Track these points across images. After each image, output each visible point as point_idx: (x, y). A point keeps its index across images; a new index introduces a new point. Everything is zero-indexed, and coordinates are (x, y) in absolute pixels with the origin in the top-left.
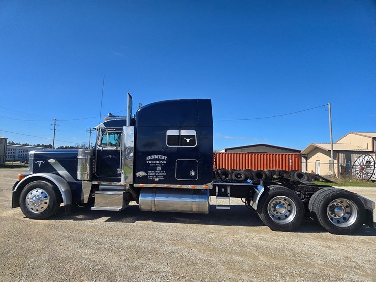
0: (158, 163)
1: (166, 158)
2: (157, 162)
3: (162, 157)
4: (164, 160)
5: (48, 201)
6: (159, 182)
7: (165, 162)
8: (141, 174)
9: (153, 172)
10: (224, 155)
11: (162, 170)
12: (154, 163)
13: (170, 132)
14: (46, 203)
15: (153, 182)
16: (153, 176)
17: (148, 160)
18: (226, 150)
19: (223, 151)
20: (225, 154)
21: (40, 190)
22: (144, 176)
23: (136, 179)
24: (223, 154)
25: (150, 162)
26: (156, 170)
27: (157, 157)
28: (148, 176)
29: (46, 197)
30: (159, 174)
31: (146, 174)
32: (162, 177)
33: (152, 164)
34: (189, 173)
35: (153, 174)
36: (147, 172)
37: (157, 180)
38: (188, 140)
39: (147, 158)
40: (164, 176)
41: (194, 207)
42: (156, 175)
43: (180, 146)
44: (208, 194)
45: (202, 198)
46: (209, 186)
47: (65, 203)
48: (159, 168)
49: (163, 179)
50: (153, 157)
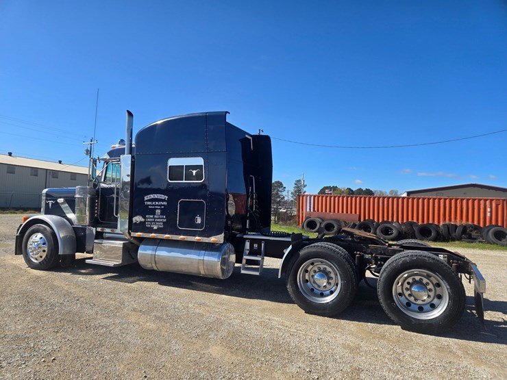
0: (157, 205)
1: (167, 197)
2: (157, 203)
3: (163, 197)
5: (46, 249)
6: (159, 231)
7: (165, 203)
8: (138, 219)
9: (152, 216)
10: (405, 200)
11: (162, 214)
12: (153, 205)
13: (173, 162)
14: (44, 251)
15: (151, 230)
16: (151, 222)
17: (147, 201)
18: (409, 193)
19: (405, 195)
20: (408, 199)
21: (40, 235)
22: (141, 222)
23: (132, 227)
24: (404, 198)
25: (149, 203)
26: (154, 214)
27: (156, 196)
28: (145, 221)
29: (44, 244)
30: (157, 221)
31: (143, 220)
32: (162, 224)
33: (151, 205)
34: (193, 219)
35: (151, 220)
36: (144, 217)
37: (155, 228)
38: (194, 172)
39: (146, 198)
40: (164, 223)
41: (201, 267)
42: (154, 221)
43: (184, 181)
44: (223, 250)
45: (212, 255)
46: (219, 239)
47: (61, 252)
48: (158, 211)
49: (162, 226)
50: (152, 196)
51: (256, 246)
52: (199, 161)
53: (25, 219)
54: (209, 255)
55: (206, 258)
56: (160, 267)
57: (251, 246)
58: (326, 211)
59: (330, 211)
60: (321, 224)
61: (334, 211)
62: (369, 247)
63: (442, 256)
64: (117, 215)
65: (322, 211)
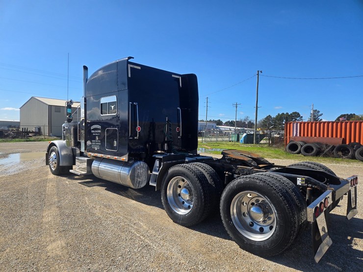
0: (97, 133)
1: (100, 127)
2: (96, 131)
6: (98, 152)
7: (100, 131)
8: (89, 143)
9: (94, 141)
11: (99, 139)
13: (103, 100)
14: (56, 163)
15: (95, 151)
16: (94, 145)
21: (54, 153)
22: (90, 145)
23: (87, 148)
26: (95, 139)
27: (96, 126)
28: (92, 144)
31: (91, 143)
33: (94, 133)
34: (113, 143)
36: (91, 142)
37: (96, 149)
38: (113, 107)
39: (92, 128)
40: (100, 145)
41: (119, 178)
42: (96, 145)
43: (108, 115)
45: (125, 170)
46: (125, 158)
47: (61, 165)
48: (97, 137)
49: (99, 148)
50: (94, 126)
52: (114, 99)
53: (49, 143)
55: (122, 171)
56: (102, 177)
57: (160, 164)
58: (311, 135)
59: (315, 136)
60: (302, 146)
61: (319, 136)
62: (237, 168)
63: (300, 179)
64: (80, 140)
65: (308, 135)
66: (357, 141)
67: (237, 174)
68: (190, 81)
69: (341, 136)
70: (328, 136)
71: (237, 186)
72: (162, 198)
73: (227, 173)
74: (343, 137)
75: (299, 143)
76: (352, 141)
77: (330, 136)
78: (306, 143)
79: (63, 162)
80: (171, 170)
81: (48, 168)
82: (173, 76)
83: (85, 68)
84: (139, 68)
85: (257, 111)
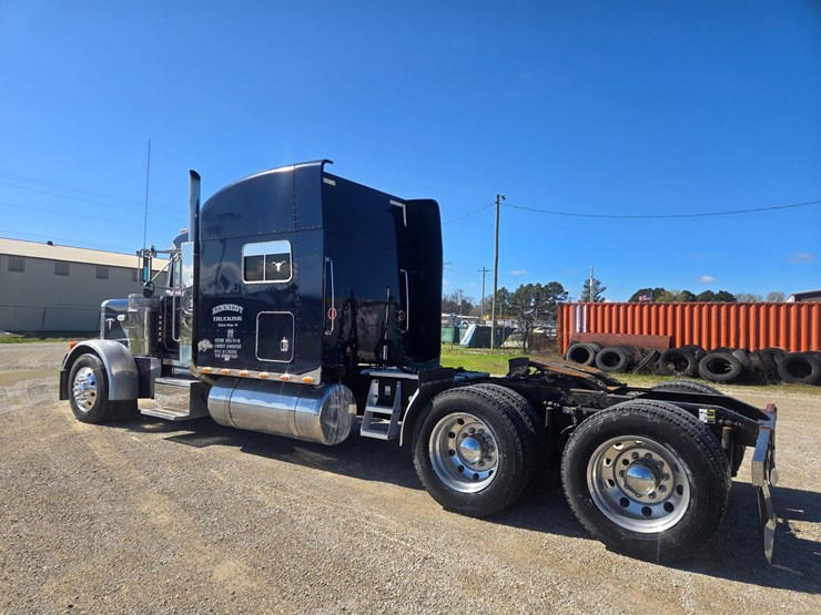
0: (229, 322)
1: (242, 309)
2: (229, 319)
3: (236, 308)
4: (237, 314)
5: (95, 392)
6: (233, 364)
7: (240, 319)
8: (204, 345)
9: (222, 340)
11: (235, 336)
12: (224, 322)
13: (250, 250)
14: (93, 395)
15: (222, 363)
16: (222, 349)
17: (216, 315)
19: (791, 300)
21: (89, 370)
22: (209, 350)
23: (198, 358)
25: (219, 319)
26: (225, 336)
27: (228, 307)
28: (214, 349)
29: (93, 384)
30: (229, 348)
31: (211, 346)
32: (236, 352)
33: (220, 322)
34: (280, 346)
35: (221, 346)
36: (213, 343)
37: (227, 359)
38: (278, 265)
39: (214, 312)
40: (238, 350)
42: (226, 348)
43: (264, 282)
44: (326, 396)
45: (307, 405)
46: (313, 377)
47: (111, 397)
48: (231, 332)
49: (236, 357)
50: (222, 308)
51: (388, 389)
52: (284, 247)
53: (72, 346)
54: (303, 405)
55: (298, 409)
56: (239, 422)
57: (381, 389)
58: (610, 331)
59: (618, 332)
60: (596, 353)
61: (626, 332)
62: (570, 394)
63: (705, 411)
64: (177, 338)
65: (603, 331)
66: (696, 343)
67: (570, 406)
68: (425, 215)
69: (666, 333)
70: (641, 332)
71: (602, 426)
72: (416, 461)
73: (550, 403)
74: (670, 334)
75: (591, 347)
76: (687, 343)
77: (645, 332)
78: (602, 347)
79: (116, 392)
80: (438, 401)
81: (65, 407)
82: (392, 202)
83: (195, 176)
84: (333, 183)
85: (496, 279)
